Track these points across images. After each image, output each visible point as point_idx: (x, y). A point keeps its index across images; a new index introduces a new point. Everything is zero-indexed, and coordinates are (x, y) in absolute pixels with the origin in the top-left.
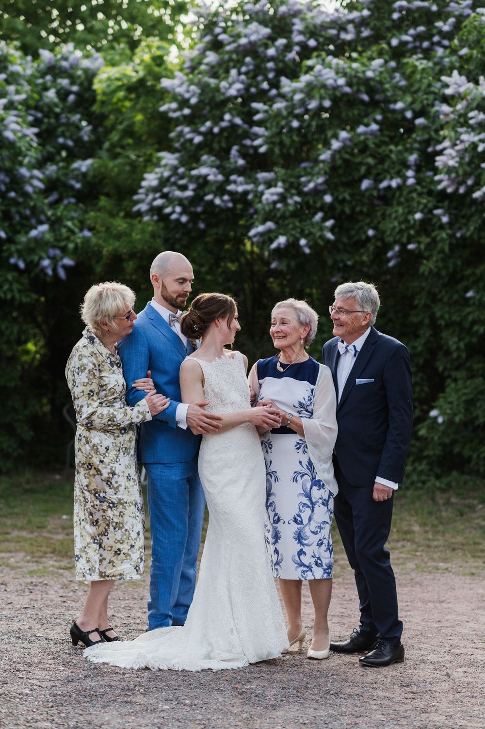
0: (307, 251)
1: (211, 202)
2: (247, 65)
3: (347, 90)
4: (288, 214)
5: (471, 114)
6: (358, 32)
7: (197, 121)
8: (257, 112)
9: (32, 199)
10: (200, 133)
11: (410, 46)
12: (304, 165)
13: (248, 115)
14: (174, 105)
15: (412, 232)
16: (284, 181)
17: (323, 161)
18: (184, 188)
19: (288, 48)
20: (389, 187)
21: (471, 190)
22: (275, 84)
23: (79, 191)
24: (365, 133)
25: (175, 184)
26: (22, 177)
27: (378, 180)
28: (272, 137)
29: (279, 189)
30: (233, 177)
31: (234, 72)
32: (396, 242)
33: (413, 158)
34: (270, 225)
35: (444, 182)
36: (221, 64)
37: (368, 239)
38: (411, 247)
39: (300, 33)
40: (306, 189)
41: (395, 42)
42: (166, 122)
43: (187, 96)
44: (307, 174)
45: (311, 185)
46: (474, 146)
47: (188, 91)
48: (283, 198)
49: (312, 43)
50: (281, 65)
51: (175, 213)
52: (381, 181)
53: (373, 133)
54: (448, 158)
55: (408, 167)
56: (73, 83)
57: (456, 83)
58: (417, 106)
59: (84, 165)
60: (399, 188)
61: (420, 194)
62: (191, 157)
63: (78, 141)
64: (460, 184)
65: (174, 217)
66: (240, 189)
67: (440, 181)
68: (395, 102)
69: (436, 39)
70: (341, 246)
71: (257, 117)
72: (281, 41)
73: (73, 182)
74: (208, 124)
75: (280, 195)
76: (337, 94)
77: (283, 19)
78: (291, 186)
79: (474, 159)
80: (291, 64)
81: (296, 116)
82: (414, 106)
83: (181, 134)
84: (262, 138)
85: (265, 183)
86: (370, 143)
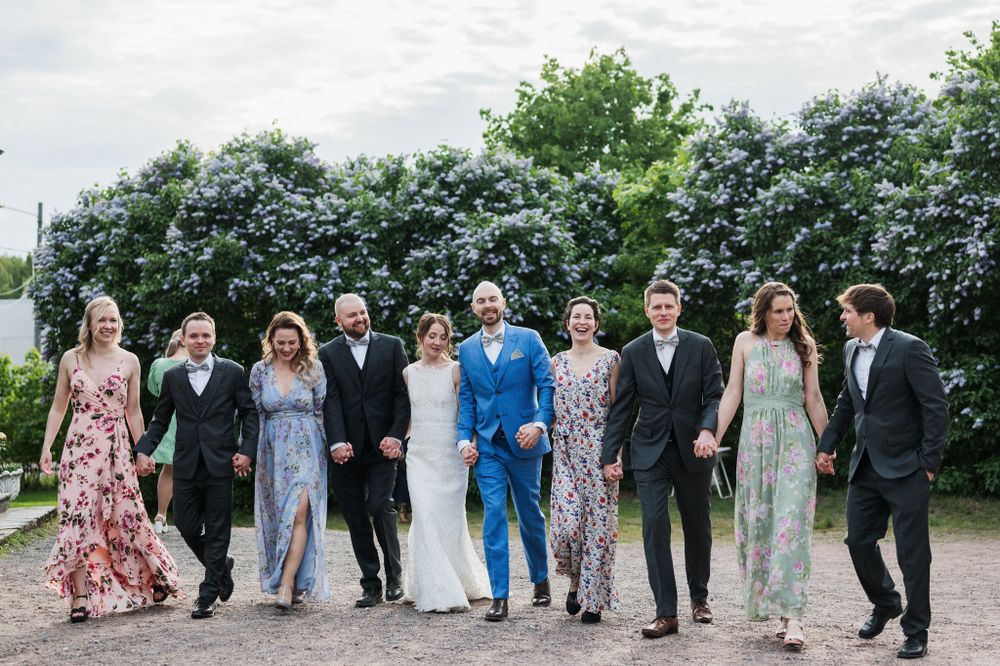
1: (707, 285)
2: (732, 180)
3: (806, 196)
5: (897, 212)
6: (817, 151)
7: (695, 224)
8: (740, 215)
9: (572, 286)
10: (697, 233)
11: (856, 160)
12: (775, 254)
13: (733, 218)
14: (677, 213)
16: (761, 267)
17: (790, 251)
18: (686, 275)
19: (762, 166)
20: (840, 268)
21: (898, 268)
22: (753, 194)
23: (607, 279)
24: (821, 229)
25: (679, 272)
26: (564, 270)
27: (831, 264)
28: (751, 233)
29: (757, 272)
30: (722, 266)
31: (721, 186)
33: (857, 246)
35: (879, 263)
36: (712, 179)
37: (826, 307)
39: (772, 154)
40: (778, 273)
41: (844, 158)
42: (671, 226)
43: (686, 205)
44: (778, 261)
45: (781, 269)
46: (900, 235)
47: (687, 202)
48: (760, 279)
49: (781, 161)
50: (757, 179)
52: (834, 264)
53: (826, 228)
54: (881, 245)
55: (854, 253)
56: (599, 197)
57: (885, 188)
58: (860, 207)
59: (609, 259)
60: (848, 268)
61: (863, 273)
62: (691, 250)
63: (606, 242)
64: (891, 263)
66: (728, 274)
67: (877, 262)
68: (844, 203)
69: (877, 154)
71: (738, 219)
72: (757, 162)
73: (602, 273)
74: (703, 226)
75: (758, 277)
76: (799, 200)
77: (757, 143)
78: (767, 269)
79: (901, 244)
80: (764, 178)
81: (769, 218)
82: (858, 207)
83: (683, 234)
84: (742, 235)
85: (747, 268)
86: (825, 236)
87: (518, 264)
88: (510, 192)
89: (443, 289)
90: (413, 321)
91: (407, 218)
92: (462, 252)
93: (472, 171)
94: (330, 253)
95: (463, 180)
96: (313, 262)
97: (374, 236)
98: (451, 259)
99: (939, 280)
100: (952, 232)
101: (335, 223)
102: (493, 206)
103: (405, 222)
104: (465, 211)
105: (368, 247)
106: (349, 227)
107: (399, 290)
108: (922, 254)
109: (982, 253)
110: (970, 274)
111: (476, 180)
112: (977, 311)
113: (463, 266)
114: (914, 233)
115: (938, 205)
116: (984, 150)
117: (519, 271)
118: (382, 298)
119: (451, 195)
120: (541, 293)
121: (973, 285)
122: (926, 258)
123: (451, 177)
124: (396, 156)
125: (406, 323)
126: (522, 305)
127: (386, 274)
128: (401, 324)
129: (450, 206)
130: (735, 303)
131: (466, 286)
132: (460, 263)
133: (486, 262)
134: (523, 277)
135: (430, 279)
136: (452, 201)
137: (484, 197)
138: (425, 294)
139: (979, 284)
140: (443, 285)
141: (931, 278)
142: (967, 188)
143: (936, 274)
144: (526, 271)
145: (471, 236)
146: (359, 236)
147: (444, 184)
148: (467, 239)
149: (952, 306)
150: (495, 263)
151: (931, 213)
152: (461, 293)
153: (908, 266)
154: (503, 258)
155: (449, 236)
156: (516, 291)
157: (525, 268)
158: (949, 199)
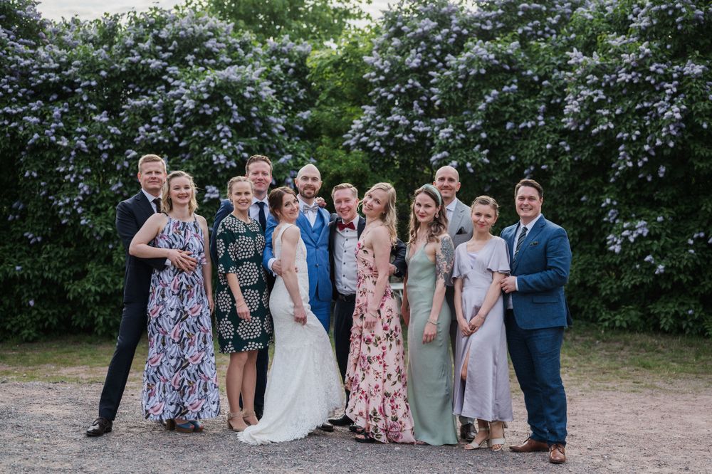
0: (471, 171)
1: (401, 139)
2: (422, 47)
3: (496, 62)
4: (457, 145)
5: (588, 77)
6: (494, 25)
7: (389, 84)
8: (432, 77)
9: (277, 137)
10: (391, 93)
11: (529, 34)
12: (464, 113)
13: (426, 81)
14: (373, 74)
15: (544, 157)
16: (453, 124)
17: (480, 110)
18: (381, 129)
19: (448, 35)
20: (526, 127)
21: (588, 128)
22: (441, 59)
23: (302, 132)
24: (508, 91)
25: (374, 126)
27: (517, 123)
28: (443, 94)
29: (450, 129)
30: (416, 122)
31: (413, 51)
32: (531, 164)
33: (542, 107)
34: (445, 153)
35: (568, 123)
36: (402, 46)
37: (511, 162)
38: (544, 167)
39: (457, 25)
40: (469, 130)
41: (520, 31)
42: (364, 86)
43: (382, 67)
44: (468, 119)
45: (473, 126)
46: (591, 98)
47: (382, 64)
48: (453, 135)
49: (465, 31)
50: (445, 46)
51: (376, 146)
52: (519, 124)
53: (513, 91)
54: (572, 107)
55: (539, 114)
56: (291, 61)
57: (575, 56)
58: (542, 73)
59: (305, 115)
60: (533, 127)
61: (548, 132)
63: (297, 100)
64: (580, 124)
65: (375, 148)
66: (421, 130)
67: (565, 123)
68: (526, 70)
69: (547, 29)
70: (491, 168)
71: (432, 81)
72: (445, 31)
73: (297, 126)
74: (397, 86)
75: (451, 133)
76: (490, 65)
77: (443, 15)
78: (459, 127)
79: (591, 107)
80: (452, 46)
81: (460, 80)
82: (539, 73)
83: (377, 93)
84: (436, 95)
85: (439, 125)
86: (512, 98)
87: (230, 114)
88: (217, 50)
89: (159, 135)
90: (130, 165)
91: (123, 69)
92: (177, 102)
93: (184, 29)
94: (51, 99)
95: (176, 37)
96: (35, 106)
97: (94, 83)
98: (167, 108)
99: (629, 141)
100: (641, 97)
101: (57, 71)
102: (203, 62)
103: (122, 72)
104: (178, 65)
105: (88, 94)
106: (69, 75)
107: (118, 135)
108: (613, 116)
109: (678, 116)
110: (663, 134)
111: (188, 38)
112: (663, 169)
113: (178, 115)
114: (604, 97)
115: (628, 72)
116: (671, 23)
117: (232, 121)
118: (101, 142)
119: (165, 50)
120: (251, 141)
121: (665, 145)
122: (617, 120)
123: (164, 34)
124: (112, 14)
125: (123, 167)
126: (235, 152)
127: (105, 119)
128: (118, 167)
129: (163, 60)
130: (431, 156)
131: (181, 133)
132: (175, 112)
133: (201, 112)
134: (234, 126)
135: (147, 126)
136: (166, 55)
137: (195, 53)
138: (142, 139)
139: (671, 144)
140: (159, 132)
141: (621, 138)
142: (655, 57)
143: (626, 135)
144: (238, 121)
145: (185, 88)
146: (80, 83)
147: (157, 40)
148: (182, 90)
149: (640, 164)
150: (209, 112)
151: (623, 78)
152: (176, 140)
153: (601, 127)
154: (217, 109)
155: (163, 87)
156: (230, 139)
157: (237, 118)
158: (641, 67)
